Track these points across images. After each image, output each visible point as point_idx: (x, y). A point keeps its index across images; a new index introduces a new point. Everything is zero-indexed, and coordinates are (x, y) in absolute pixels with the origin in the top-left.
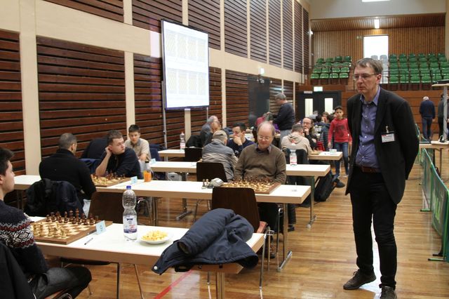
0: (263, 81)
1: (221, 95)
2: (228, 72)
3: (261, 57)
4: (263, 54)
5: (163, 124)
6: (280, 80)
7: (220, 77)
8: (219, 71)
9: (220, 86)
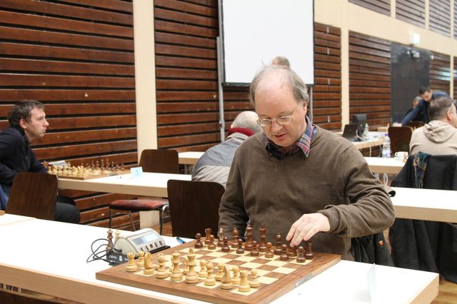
0: (417, 55)
1: (339, 70)
2: (352, 35)
3: (415, 18)
4: (419, 14)
5: (218, 111)
6: (448, 57)
7: (339, 41)
8: (336, 32)
9: (339, 56)
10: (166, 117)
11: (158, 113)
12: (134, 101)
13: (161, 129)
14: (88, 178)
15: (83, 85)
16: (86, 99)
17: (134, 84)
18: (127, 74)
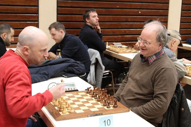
10: (186, 25)
11: (181, 22)
12: (167, 16)
13: (182, 30)
14: (121, 53)
15: (138, 7)
16: (139, 14)
17: (168, 7)
18: (164, 2)
